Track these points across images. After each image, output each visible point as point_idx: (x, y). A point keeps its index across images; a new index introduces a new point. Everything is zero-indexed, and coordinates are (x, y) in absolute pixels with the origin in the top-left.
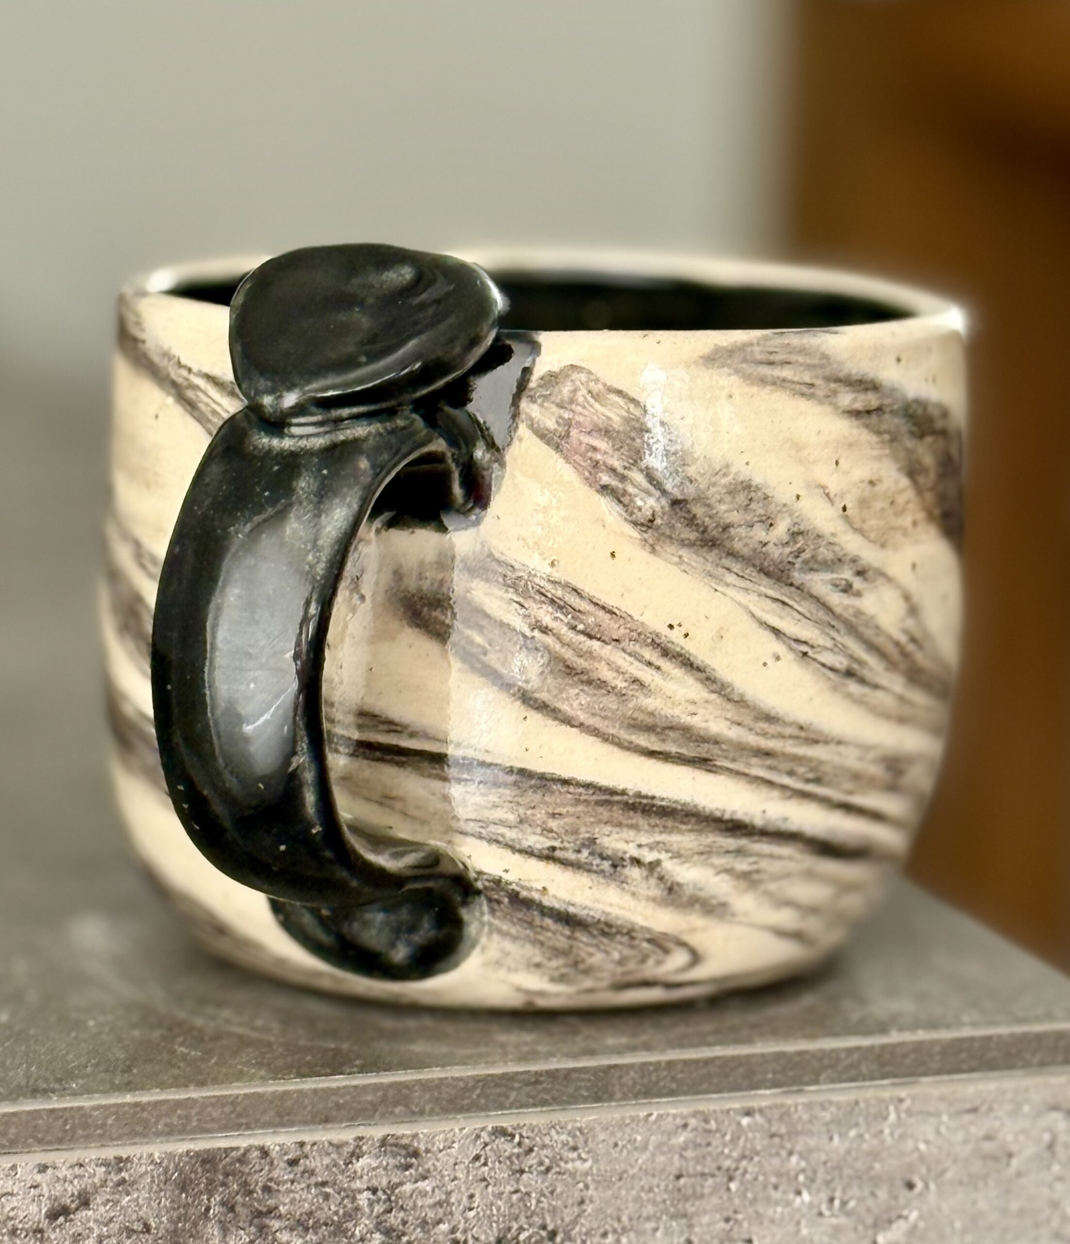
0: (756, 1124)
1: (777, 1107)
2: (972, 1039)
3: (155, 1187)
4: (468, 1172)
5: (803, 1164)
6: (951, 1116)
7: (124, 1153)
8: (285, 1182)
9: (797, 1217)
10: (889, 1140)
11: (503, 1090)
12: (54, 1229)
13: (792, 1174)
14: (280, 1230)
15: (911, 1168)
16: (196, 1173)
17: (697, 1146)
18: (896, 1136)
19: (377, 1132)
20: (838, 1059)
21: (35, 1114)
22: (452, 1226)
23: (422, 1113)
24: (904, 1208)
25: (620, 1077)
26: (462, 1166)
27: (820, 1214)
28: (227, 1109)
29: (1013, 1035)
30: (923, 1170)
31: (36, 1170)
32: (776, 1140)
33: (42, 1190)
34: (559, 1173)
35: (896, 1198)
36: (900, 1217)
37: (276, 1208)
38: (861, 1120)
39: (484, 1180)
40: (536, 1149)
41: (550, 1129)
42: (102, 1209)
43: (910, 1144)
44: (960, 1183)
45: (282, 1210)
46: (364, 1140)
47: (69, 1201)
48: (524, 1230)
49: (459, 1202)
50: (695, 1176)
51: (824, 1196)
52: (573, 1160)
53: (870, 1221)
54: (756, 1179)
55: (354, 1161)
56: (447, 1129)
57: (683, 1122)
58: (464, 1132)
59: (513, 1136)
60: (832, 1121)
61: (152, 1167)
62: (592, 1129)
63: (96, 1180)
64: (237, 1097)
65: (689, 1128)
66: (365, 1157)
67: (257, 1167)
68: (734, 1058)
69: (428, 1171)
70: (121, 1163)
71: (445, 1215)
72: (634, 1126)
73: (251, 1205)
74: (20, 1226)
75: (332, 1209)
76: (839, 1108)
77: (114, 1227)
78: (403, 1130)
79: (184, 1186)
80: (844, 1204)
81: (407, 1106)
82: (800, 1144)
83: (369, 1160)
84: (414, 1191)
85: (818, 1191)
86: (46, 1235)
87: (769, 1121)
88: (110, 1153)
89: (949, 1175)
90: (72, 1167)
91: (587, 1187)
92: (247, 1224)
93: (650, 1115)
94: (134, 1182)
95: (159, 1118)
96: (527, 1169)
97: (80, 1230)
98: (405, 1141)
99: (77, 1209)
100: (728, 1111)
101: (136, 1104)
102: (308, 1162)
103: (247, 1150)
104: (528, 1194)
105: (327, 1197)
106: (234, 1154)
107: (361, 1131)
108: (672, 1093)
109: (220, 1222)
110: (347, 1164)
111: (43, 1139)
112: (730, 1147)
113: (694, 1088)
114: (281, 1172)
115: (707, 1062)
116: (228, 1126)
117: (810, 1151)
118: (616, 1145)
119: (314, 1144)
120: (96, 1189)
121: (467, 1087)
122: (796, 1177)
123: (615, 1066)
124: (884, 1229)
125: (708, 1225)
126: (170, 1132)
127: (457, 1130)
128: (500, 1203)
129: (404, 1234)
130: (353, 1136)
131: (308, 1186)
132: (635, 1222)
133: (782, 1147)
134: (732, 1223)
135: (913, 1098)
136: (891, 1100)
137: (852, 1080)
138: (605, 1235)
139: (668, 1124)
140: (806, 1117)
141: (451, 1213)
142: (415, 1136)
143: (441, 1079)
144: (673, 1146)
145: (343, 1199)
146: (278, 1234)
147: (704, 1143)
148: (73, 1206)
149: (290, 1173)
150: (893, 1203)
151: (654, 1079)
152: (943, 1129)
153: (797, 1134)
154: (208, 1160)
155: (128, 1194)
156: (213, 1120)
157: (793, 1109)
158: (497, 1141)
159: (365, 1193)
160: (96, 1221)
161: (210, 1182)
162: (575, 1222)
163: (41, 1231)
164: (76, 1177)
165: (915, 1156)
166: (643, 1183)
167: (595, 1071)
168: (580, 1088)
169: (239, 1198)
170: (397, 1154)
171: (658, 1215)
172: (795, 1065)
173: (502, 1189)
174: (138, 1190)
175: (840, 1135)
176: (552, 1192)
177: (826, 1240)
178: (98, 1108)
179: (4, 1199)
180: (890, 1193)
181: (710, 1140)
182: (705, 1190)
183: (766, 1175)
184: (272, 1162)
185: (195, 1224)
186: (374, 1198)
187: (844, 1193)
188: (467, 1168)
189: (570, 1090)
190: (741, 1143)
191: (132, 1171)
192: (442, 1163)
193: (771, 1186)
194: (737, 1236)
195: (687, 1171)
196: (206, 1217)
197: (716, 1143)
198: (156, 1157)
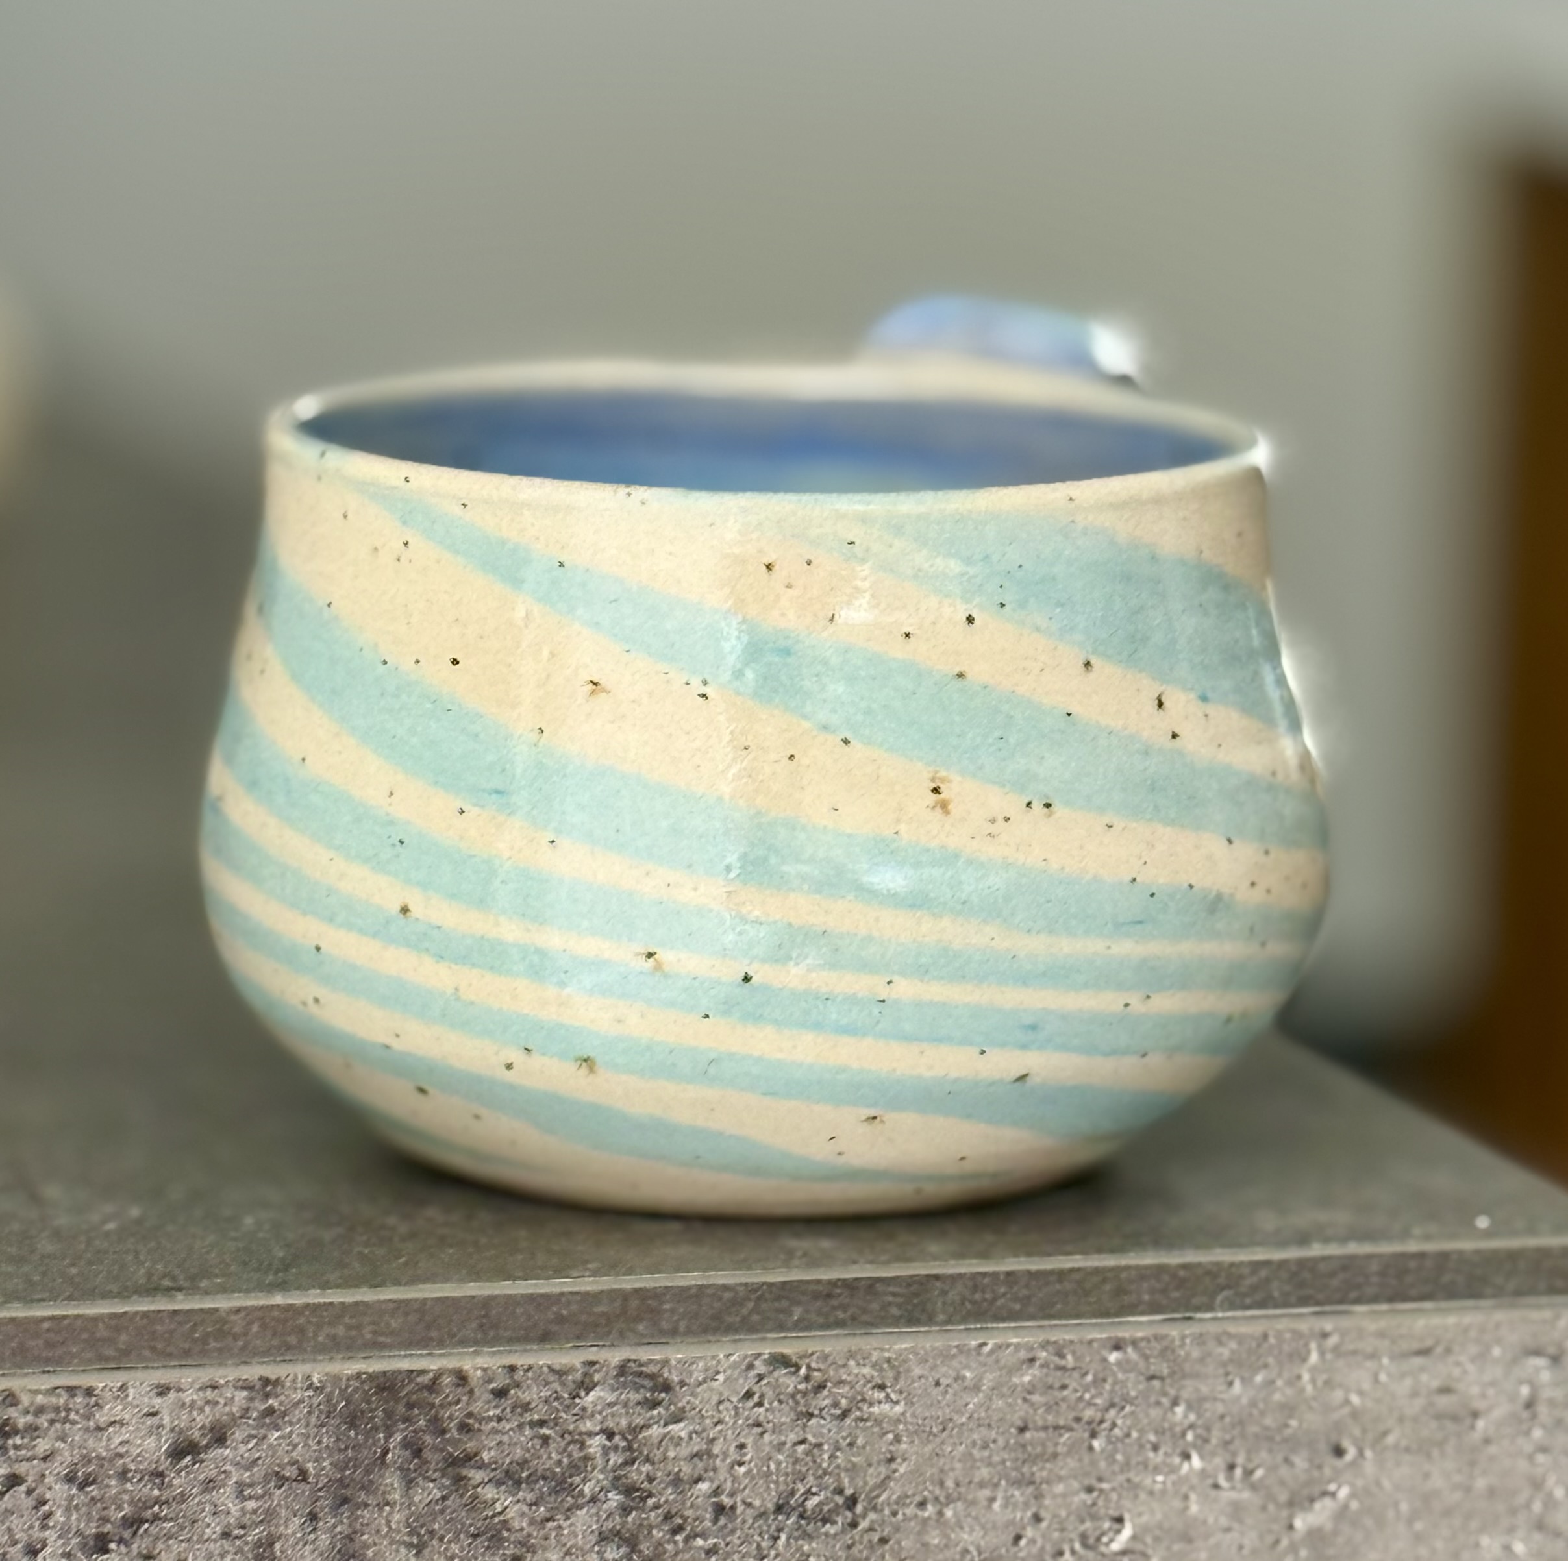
0: (1128, 1361)
1: (1157, 1338)
2: (1422, 1256)
3: (313, 1420)
4: (737, 1414)
5: (1192, 1417)
6: (1392, 1358)
7: (271, 1371)
8: (490, 1419)
9: (1184, 1489)
10: (1309, 1388)
11: (784, 1303)
12: (179, 1472)
13: (1178, 1429)
14: (483, 1484)
15: (1338, 1426)
16: (369, 1403)
17: (1048, 1388)
18: (1320, 1383)
19: (614, 1357)
20: (1241, 1277)
21: (153, 1317)
22: (714, 1486)
23: (674, 1332)
24: (1330, 1481)
25: (944, 1293)
26: (727, 1404)
27: (1216, 1486)
28: (412, 1318)
29: (1478, 1252)
30: (1357, 1432)
31: (154, 1393)
32: (1156, 1383)
33: (162, 1419)
34: (862, 1420)
35: (1320, 1467)
36: (1325, 1494)
37: (477, 1454)
38: (1271, 1360)
39: (759, 1425)
40: (829, 1384)
41: (848, 1359)
42: (242, 1448)
43: (1338, 1395)
44: (1407, 1450)
45: (486, 1456)
46: (597, 1366)
47: (197, 1434)
48: (814, 1494)
49: (725, 1455)
50: (1045, 1429)
51: (1219, 1461)
52: (879, 1403)
53: (1283, 1497)
54: (1128, 1435)
55: (583, 1394)
56: (709, 1354)
57: (1030, 1356)
58: (732, 1359)
59: (798, 1368)
60: (1231, 1360)
61: (311, 1393)
62: (905, 1361)
63: (235, 1410)
64: (426, 1302)
65: (1038, 1363)
66: (597, 1388)
67: (452, 1398)
68: (1097, 1271)
69: (683, 1410)
70: (268, 1386)
71: (706, 1471)
72: (962, 1358)
73: (444, 1449)
74: (133, 1467)
75: (552, 1458)
76: (1240, 1343)
77: (260, 1472)
78: (650, 1355)
79: (352, 1421)
80: (1248, 1473)
81: (654, 1325)
82: (1189, 1390)
83: (602, 1394)
84: (665, 1436)
85: (1213, 1454)
86: (166, 1480)
87: (1146, 1358)
88: (254, 1372)
89: (1390, 1439)
90: (203, 1388)
91: (897, 1439)
92: (438, 1475)
93: (984, 1344)
94: (284, 1414)
95: (319, 1326)
96: (816, 1412)
97: (212, 1474)
98: (652, 1369)
99: (209, 1447)
100: (1090, 1342)
101: (288, 1308)
103: (439, 1375)
104: (819, 1445)
105: (546, 1440)
106: (419, 1380)
107: (592, 1354)
108: (1014, 1317)
109: (401, 1469)
110: (572, 1398)
111: (162, 1353)
112: (1093, 1391)
113: (1046, 1311)
114: (482, 1404)
115: (1061, 1275)
116: (414, 1342)
117: (1202, 1400)
118: (937, 1384)
119: (530, 1368)
120: (234, 1420)
121: (734, 1298)
122: (1184, 1434)
123: (937, 1277)
124: (1303, 1509)
125: (1064, 1496)
126: (335, 1348)
127: (721, 1356)
128: (781, 1457)
129: (650, 1495)
130: (581, 1360)
131: (521, 1426)
132: (962, 1490)
133: (1165, 1394)
134: (1095, 1494)
135: (1343, 1334)
136: (1312, 1336)
137: (1262, 1305)
138: (922, 1504)
139: (1007, 1357)
140: (1196, 1354)
141: (715, 1470)
142: (665, 1362)
143: (700, 1287)
144: (1016, 1386)
145: (569, 1443)
146: (479, 1489)
147: (1057, 1385)
148: (204, 1443)
149: (496, 1407)
150: (1316, 1474)
151: (988, 1296)
152: (1383, 1377)
153: (1184, 1376)
154: (386, 1385)
155: (277, 1428)
156: (392, 1333)
157: (1177, 1343)
158: (776, 1374)
159: (598, 1437)
160: (234, 1463)
161: (389, 1414)
162: (883, 1484)
163: (161, 1475)
164: (208, 1402)
165: (1346, 1410)
166: (975, 1437)
167: (911, 1281)
168: (890, 1304)
169: (428, 1439)
170: (643, 1387)
171: (995, 1480)
172: (1181, 1283)
173: (783, 1438)
174: (291, 1423)
175: (1243, 1380)
176: (851, 1445)
177: (1224, 1521)
178: (238, 1310)
179: (111, 1429)
180: (1311, 1461)
181: (1067, 1381)
182: (1060, 1449)
183: (1142, 1431)
184: (471, 1392)
185: (368, 1472)
186: (607, 1443)
187: (1249, 1459)
188: (736, 1408)
189: (875, 1306)
190: (1108, 1387)
191: (283, 1398)
192: (702, 1399)
193: (1148, 1446)
194: (1102, 1512)
195: (1035, 1422)
196: (383, 1462)
197: (1073, 1385)
198: (315, 1380)
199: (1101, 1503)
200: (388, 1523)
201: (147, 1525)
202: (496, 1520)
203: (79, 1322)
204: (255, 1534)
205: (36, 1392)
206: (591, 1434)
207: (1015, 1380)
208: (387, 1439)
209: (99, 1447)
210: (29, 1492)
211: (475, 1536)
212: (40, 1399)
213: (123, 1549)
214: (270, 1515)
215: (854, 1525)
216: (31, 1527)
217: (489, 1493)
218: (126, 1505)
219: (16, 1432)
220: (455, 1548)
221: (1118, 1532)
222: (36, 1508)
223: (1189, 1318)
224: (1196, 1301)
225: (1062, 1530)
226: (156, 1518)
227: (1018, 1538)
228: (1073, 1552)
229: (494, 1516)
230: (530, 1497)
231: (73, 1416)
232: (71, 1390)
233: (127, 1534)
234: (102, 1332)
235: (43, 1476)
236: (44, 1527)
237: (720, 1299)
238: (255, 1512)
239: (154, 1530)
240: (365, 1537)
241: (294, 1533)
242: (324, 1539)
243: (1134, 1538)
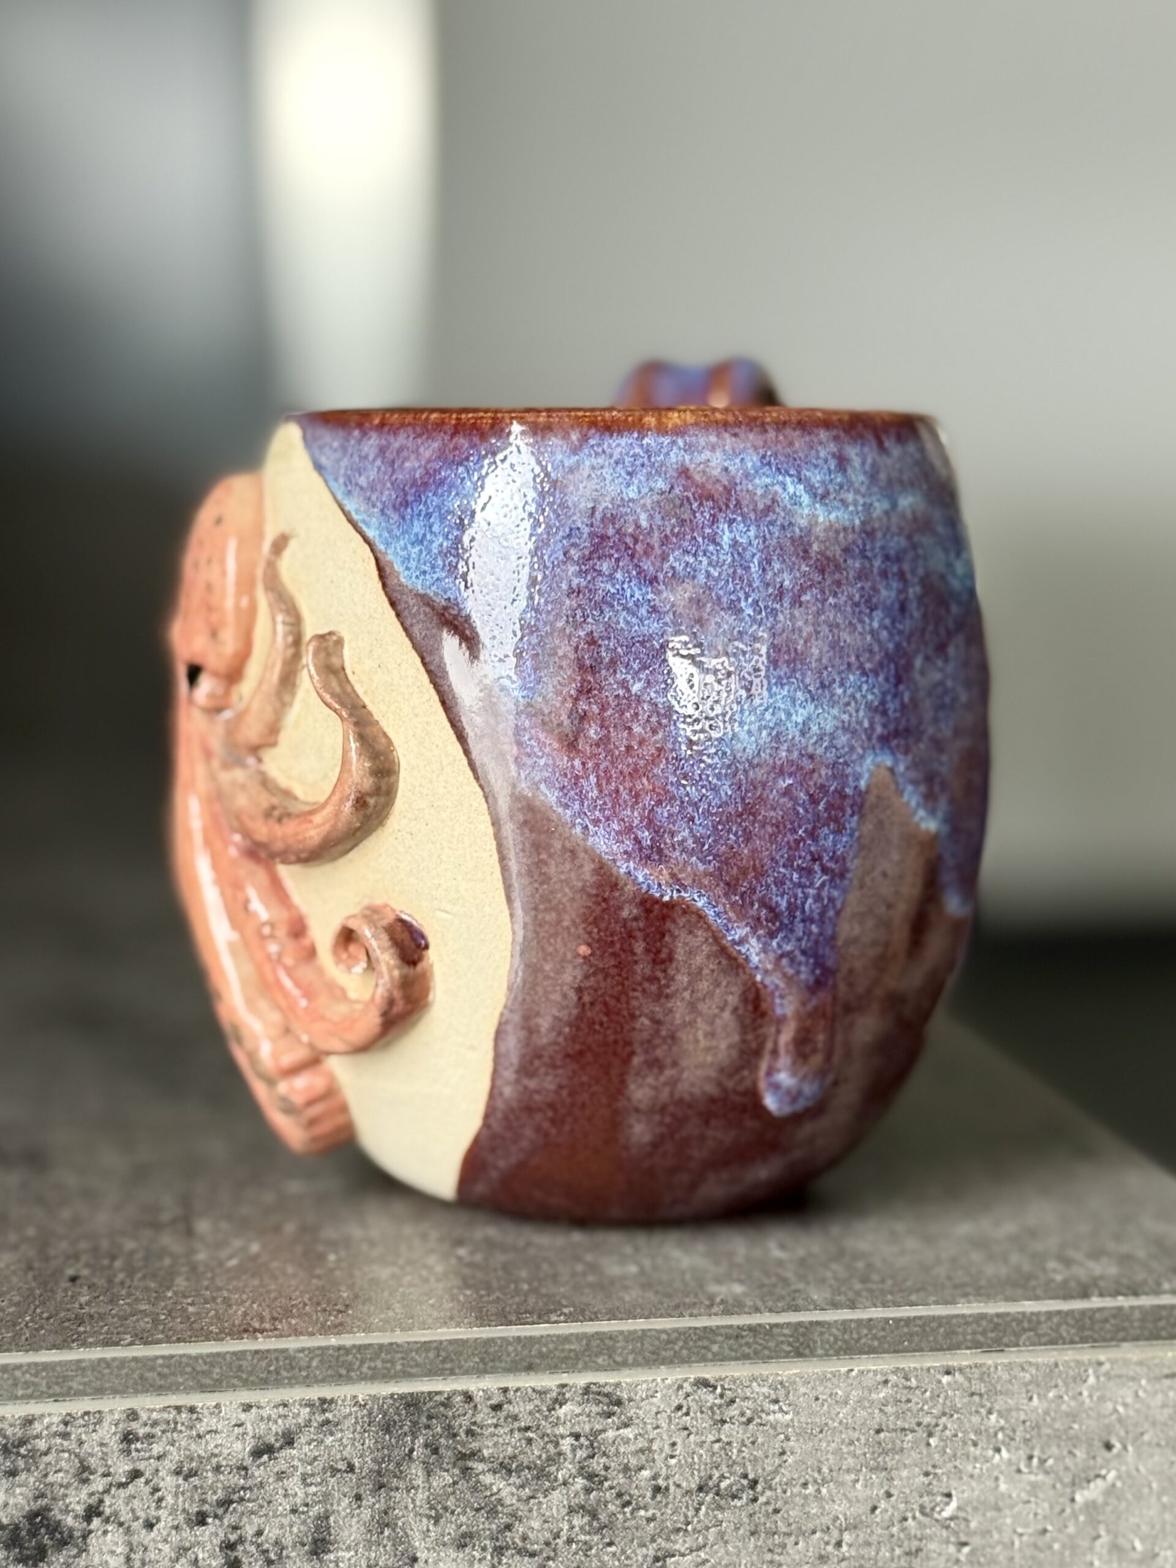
0: (956, 1382)
1: (976, 1365)
3: (359, 1428)
4: (670, 1420)
5: (1002, 1422)
6: (1149, 1380)
7: (327, 1393)
8: (490, 1426)
9: (996, 1473)
10: (1087, 1401)
11: (706, 1343)
12: (258, 1467)
13: (992, 1432)
14: (483, 1472)
15: (1109, 1429)
16: (400, 1415)
17: (898, 1401)
18: (1095, 1398)
19: (581, 1380)
20: (1039, 1323)
21: (239, 1355)
22: (654, 1473)
23: (625, 1364)
24: (1101, 1468)
25: (822, 1334)
26: (664, 1415)
27: (1019, 1471)
28: (431, 1355)
30: (1122, 1433)
31: (240, 1410)
32: (976, 1398)
33: (246, 1428)
34: (760, 1424)
35: (1094, 1458)
36: (1098, 1476)
37: (480, 1451)
38: (1060, 1382)
39: (686, 1429)
40: (738, 1400)
41: (751, 1381)
42: (306, 1448)
43: (1109, 1406)
44: (1158, 1445)
45: (486, 1452)
46: (568, 1388)
47: (273, 1440)
48: (725, 1478)
49: (662, 1450)
50: (895, 1430)
51: (1022, 1454)
52: (774, 1412)
53: (1067, 1480)
54: (956, 1435)
55: (557, 1407)
56: (650, 1379)
57: (884, 1378)
58: (668, 1382)
59: (715, 1388)
60: (1031, 1382)
61: (356, 1409)
62: (795, 1383)
63: (300, 1421)
64: (441, 1342)
65: (890, 1385)
66: (568, 1403)
67: (461, 1411)
68: (933, 1318)
69: (631, 1419)
70: (325, 1404)
71: (647, 1461)
72: (835, 1381)
73: (455, 1448)
74: (224, 1463)
75: (534, 1453)
76: (1037, 1369)
77: (319, 1465)
78: (605, 1379)
79: (387, 1428)
80: (1042, 1462)
81: (610, 1357)
82: (1000, 1403)
83: (572, 1407)
84: (616, 1437)
85: (1018, 1449)
86: (250, 1472)
87: (969, 1380)
88: (315, 1393)
89: (1146, 1438)
90: (276, 1406)
91: (787, 1439)
92: (450, 1466)
93: (852, 1370)
94: (337, 1423)
95: (362, 1362)
96: (728, 1420)
97: (284, 1468)
98: (608, 1390)
99: (281, 1448)
100: (928, 1370)
101: (339, 1348)
102: (511, 1408)
103: (452, 1394)
104: (729, 1443)
105: (530, 1441)
106: (437, 1398)
107: (565, 1378)
108: (872, 1351)
109: (424, 1463)
110: (549, 1410)
111: (246, 1380)
112: (930, 1404)
113: (895, 1347)
114: (484, 1416)
115: (908, 1321)
116: (432, 1372)
117: (1009, 1411)
119: (518, 1390)
120: (300, 1429)
121: (670, 1339)
122: (996, 1434)
123: (818, 1323)
124: (1083, 1488)
125: (908, 1478)
126: (374, 1376)
127: (659, 1380)
128: (701, 1451)
129: (606, 1479)
130: (558, 1382)
131: (512, 1431)
132: (834, 1474)
133: (983, 1406)
134: (931, 1477)
135: (1113, 1362)
136: (1090, 1363)
137: (1052, 1343)
138: (805, 1485)
139: (869, 1380)
140: (1005, 1376)
141: (654, 1461)
142: (618, 1385)
143: (643, 1331)
144: (874, 1401)
145: (547, 1443)
146: (481, 1477)
147: (904, 1399)
148: (278, 1445)
149: (493, 1417)
150: (1092, 1462)
151: (855, 1336)
152: (1141, 1393)
153: (997, 1393)
154: (412, 1403)
155: (332, 1434)
156: (417, 1365)
157: (992, 1369)
158: (699, 1391)
159: (568, 1438)
160: (300, 1460)
161: (415, 1424)
162: (776, 1472)
163: (245, 1469)
164: (280, 1417)
165: (1114, 1417)
166: (843, 1436)
167: (797, 1326)
168: (782, 1342)
169: (442, 1441)
170: (600, 1402)
171: (858, 1467)
172: (996, 1327)
173: (704, 1438)
174: (342, 1431)
175: (1039, 1395)
176: (753, 1443)
177: (1024, 1496)
178: (302, 1350)
179: (208, 1437)
180: (1088, 1453)
181: (910, 1397)
182: (905, 1446)
183: (965, 1432)
184: (476, 1406)
185: (399, 1465)
186: (577, 1443)
187: (1043, 1451)
188: (670, 1417)
189: (772, 1344)
190: (941, 1400)
191: (336, 1412)
192: (644, 1411)
193: (970, 1443)
194: (935, 1490)
195: (887, 1426)
196: (410, 1458)
197: (915, 1400)
198: (360, 1400)
199: (935, 1483)
200: (413, 1501)
201: (235, 1505)
202: (493, 1498)
203: (184, 1360)
204: (316, 1510)
205: (152, 1410)
206: (563, 1437)
207: (874, 1396)
208: (413, 1442)
209: (199, 1449)
210: (147, 1482)
211: (478, 1510)
212: (155, 1415)
213: (217, 1522)
214: (326, 1497)
215: (755, 1500)
216: (148, 1507)
217: (488, 1479)
218: (220, 1491)
219: (137, 1440)
220: (463, 1519)
221: (947, 1504)
222: (152, 1494)
223: (1002, 1351)
224: (1005, 1340)
225: (906, 1503)
226: (242, 1500)
227: (874, 1509)
228: (914, 1518)
229: (492, 1495)
230: (518, 1482)
231: (179, 1427)
232: (178, 1409)
233: (220, 1511)
234: (201, 1366)
235: (157, 1470)
236: (158, 1508)
237: (658, 1339)
238: (315, 1494)
239: (240, 1508)
240: (397, 1511)
241: (344, 1510)
242: (366, 1514)
243: (959, 1508)
